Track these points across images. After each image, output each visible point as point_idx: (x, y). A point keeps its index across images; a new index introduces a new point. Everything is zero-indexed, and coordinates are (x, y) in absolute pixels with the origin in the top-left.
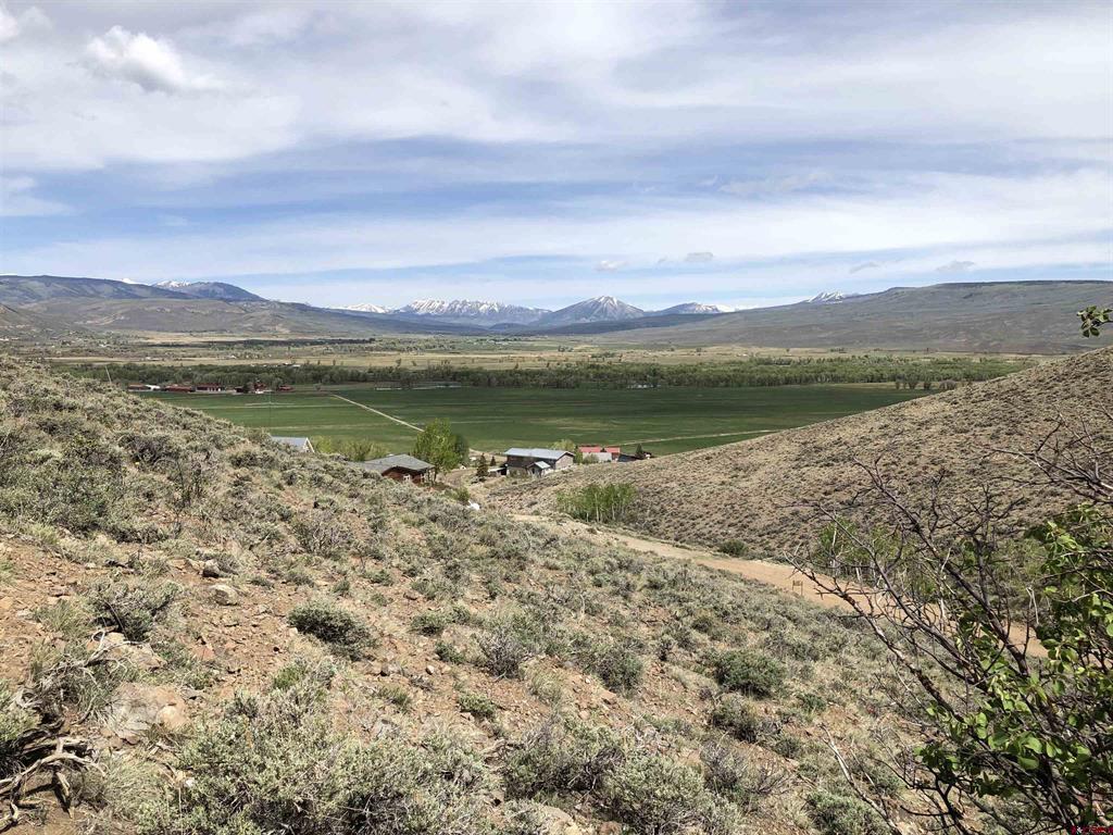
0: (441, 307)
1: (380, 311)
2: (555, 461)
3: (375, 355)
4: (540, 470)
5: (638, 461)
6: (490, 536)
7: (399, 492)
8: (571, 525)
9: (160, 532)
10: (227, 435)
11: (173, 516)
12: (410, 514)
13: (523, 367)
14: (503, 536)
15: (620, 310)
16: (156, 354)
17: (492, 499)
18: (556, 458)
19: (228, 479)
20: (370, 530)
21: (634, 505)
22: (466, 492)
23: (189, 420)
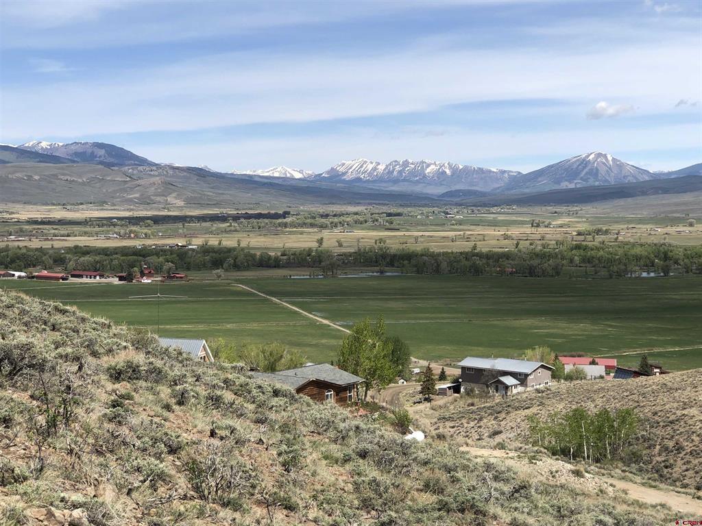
0: (375, 169)
1: (298, 176)
2: (527, 375)
3: (291, 233)
4: (507, 387)
5: (644, 378)
6: (438, 480)
7: (318, 416)
8: (549, 464)
9: (17, 471)
10: (105, 339)
11: (34, 449)
12: (333, 447)
13: (483, 248)
14: (455, 480)
15: (615, 171)
16: (21, 233)
17: (441, 425)
18: (529, 371)
19: (104, 397)
20: (279, 469)
21: (637, 439)
22: (406, 416)
23: (58, 318)
